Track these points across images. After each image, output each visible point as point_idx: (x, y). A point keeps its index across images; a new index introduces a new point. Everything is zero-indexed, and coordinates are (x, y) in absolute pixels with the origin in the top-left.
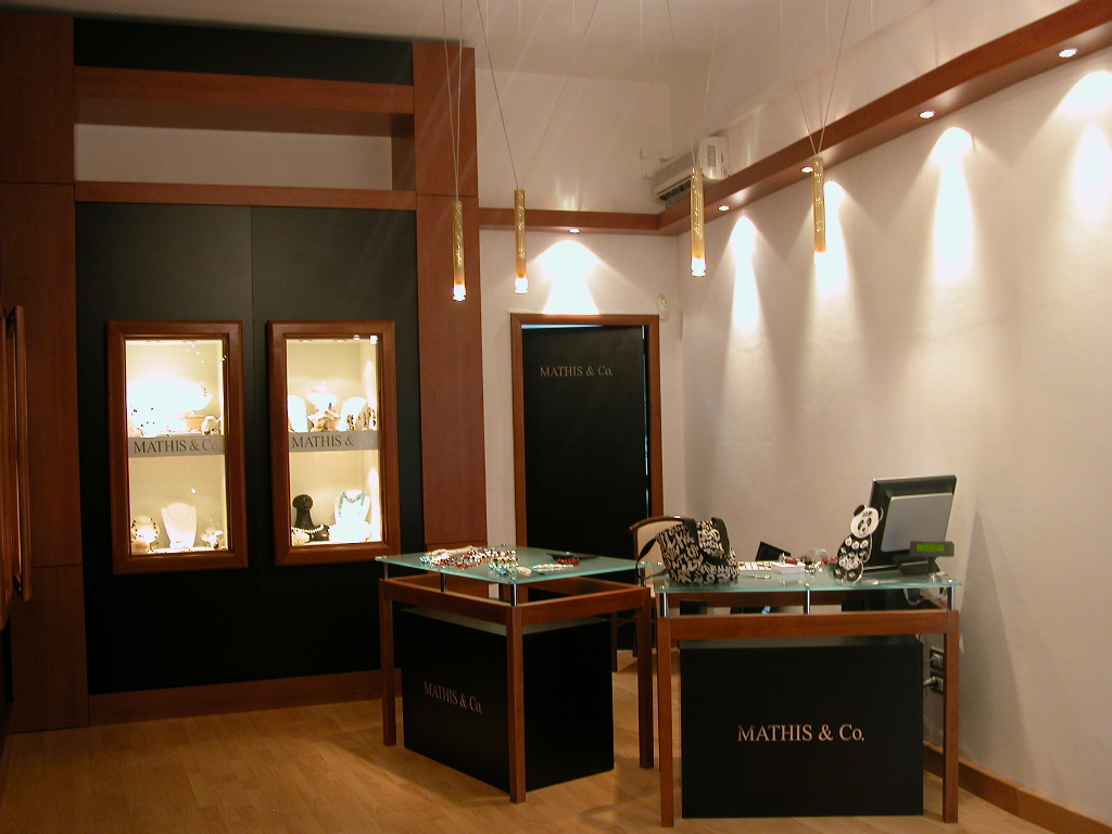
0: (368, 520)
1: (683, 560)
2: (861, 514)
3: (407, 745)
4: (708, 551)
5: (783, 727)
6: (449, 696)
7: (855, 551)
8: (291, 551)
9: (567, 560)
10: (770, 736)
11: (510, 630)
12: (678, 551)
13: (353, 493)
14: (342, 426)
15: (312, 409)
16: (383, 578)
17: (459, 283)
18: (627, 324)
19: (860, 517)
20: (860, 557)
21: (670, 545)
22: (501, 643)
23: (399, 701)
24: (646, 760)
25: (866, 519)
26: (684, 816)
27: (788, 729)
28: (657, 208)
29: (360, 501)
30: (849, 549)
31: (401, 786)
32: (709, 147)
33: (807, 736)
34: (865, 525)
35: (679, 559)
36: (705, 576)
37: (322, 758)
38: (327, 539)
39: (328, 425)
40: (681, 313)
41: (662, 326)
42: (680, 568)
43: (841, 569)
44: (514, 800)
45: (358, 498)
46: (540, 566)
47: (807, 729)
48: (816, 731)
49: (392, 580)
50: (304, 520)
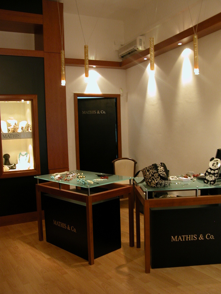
0: (29, 162)
1: (153, 178)
2: (213, 161)
3: (48, 240)
4: (161, 175)
5: (187, 236)
6: (63, 225)
7: (212, 174)
8: (4, 174)
9: (104, 177)
10: (182, 239)
11: (88, 204)
12: (151, 176)
13: (23, 153)
14: (20, 131)
15: (9, 125)
16: (37, 184)
17: (63, 79)
18: (111, 97)
19: (212, 162)
20: (215, 176)
21: (148, 173)
22: (84, 209)
23: (44, 221)
24: (132, 244)
25: (215, 162)
26: (153, 268)
27: (188, 237)
28: (120, 60)
29: (26, 155)
30: (210, 173)
31: (48, 259)
32: (140, 39)
33: (195, 239)
34: (215, 165)
35: (151, 178)
36: (161, 184)
37: (18, 248)
38: (15, 169)
39: (15, 130)
40: (127, 94)
41: (121, 98)
42: (152, 182)
43: (207, 180)
44: (90, 264)
45: (25, 155)
46: (95, 180)
47: (195, 236)
48: (198, 237)
49: (40, 184)
50: (7, 163)
